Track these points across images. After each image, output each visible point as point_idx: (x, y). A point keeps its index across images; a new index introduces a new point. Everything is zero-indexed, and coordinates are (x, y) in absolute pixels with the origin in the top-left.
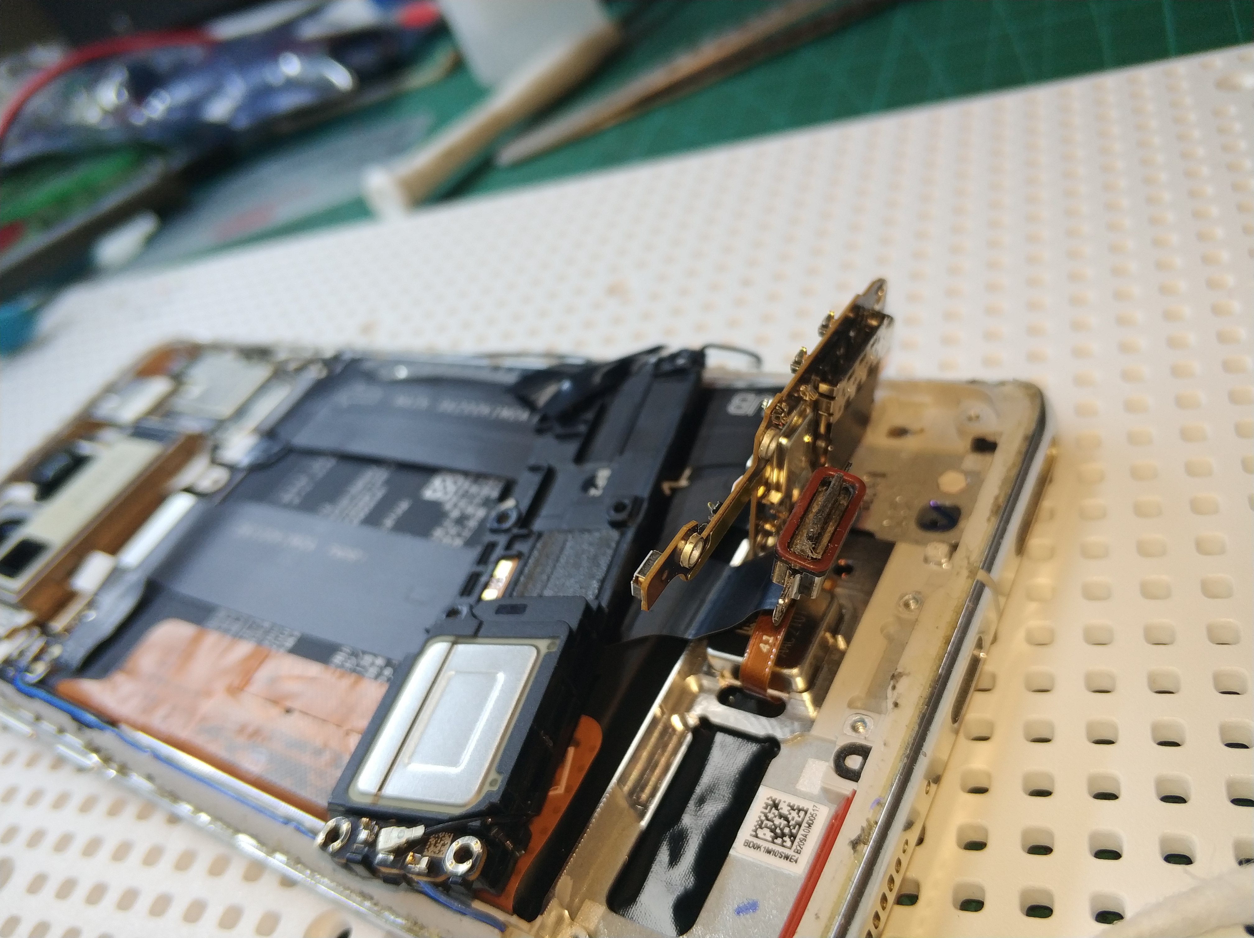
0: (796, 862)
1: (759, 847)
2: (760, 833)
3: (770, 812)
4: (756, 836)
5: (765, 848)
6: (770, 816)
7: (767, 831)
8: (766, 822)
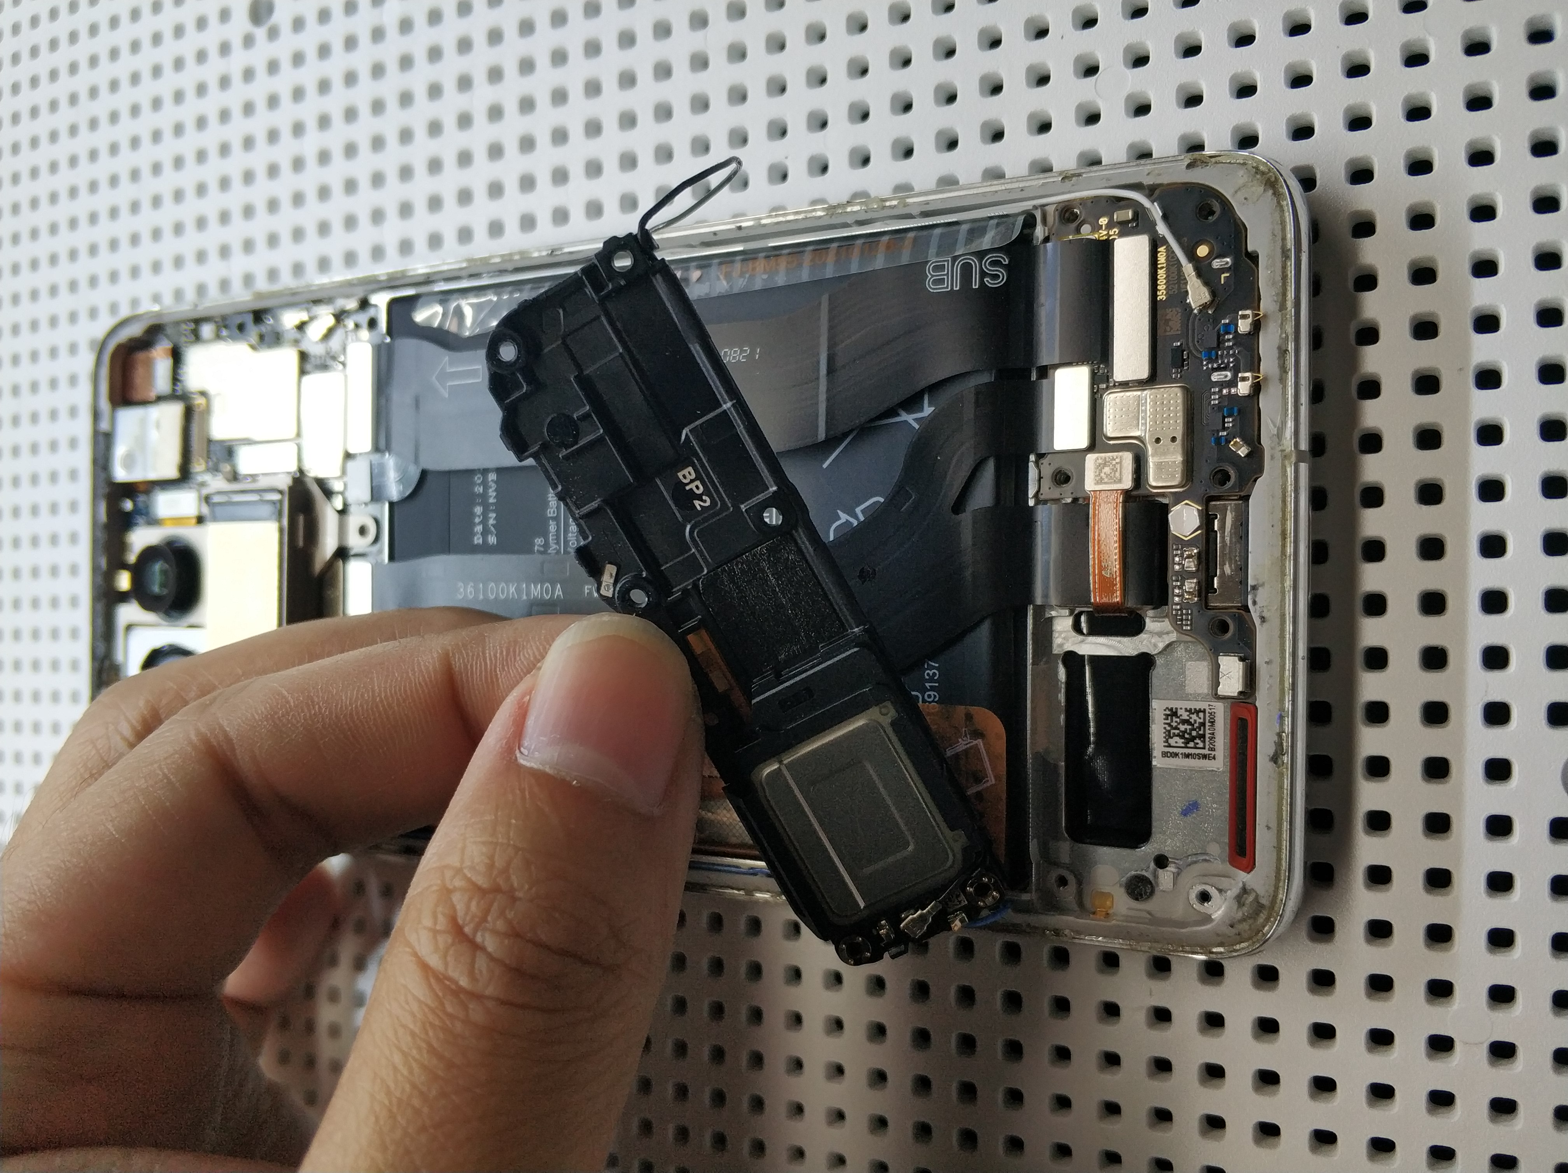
0: (1214, 758)
1: (1176, 755)
2: (1172, 742)
3: (1172, 721)
4: (1170, 746)
5: (1182, 754)
6: (1174, 724)
7: (1177, 739)
8: (1172, 731)
